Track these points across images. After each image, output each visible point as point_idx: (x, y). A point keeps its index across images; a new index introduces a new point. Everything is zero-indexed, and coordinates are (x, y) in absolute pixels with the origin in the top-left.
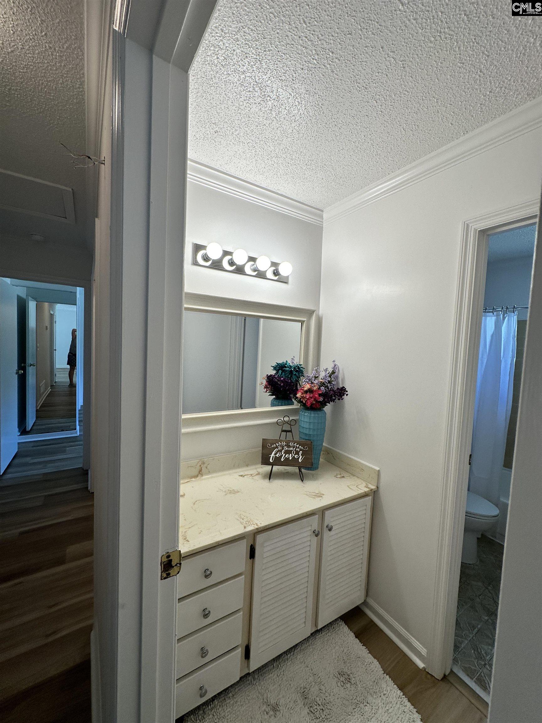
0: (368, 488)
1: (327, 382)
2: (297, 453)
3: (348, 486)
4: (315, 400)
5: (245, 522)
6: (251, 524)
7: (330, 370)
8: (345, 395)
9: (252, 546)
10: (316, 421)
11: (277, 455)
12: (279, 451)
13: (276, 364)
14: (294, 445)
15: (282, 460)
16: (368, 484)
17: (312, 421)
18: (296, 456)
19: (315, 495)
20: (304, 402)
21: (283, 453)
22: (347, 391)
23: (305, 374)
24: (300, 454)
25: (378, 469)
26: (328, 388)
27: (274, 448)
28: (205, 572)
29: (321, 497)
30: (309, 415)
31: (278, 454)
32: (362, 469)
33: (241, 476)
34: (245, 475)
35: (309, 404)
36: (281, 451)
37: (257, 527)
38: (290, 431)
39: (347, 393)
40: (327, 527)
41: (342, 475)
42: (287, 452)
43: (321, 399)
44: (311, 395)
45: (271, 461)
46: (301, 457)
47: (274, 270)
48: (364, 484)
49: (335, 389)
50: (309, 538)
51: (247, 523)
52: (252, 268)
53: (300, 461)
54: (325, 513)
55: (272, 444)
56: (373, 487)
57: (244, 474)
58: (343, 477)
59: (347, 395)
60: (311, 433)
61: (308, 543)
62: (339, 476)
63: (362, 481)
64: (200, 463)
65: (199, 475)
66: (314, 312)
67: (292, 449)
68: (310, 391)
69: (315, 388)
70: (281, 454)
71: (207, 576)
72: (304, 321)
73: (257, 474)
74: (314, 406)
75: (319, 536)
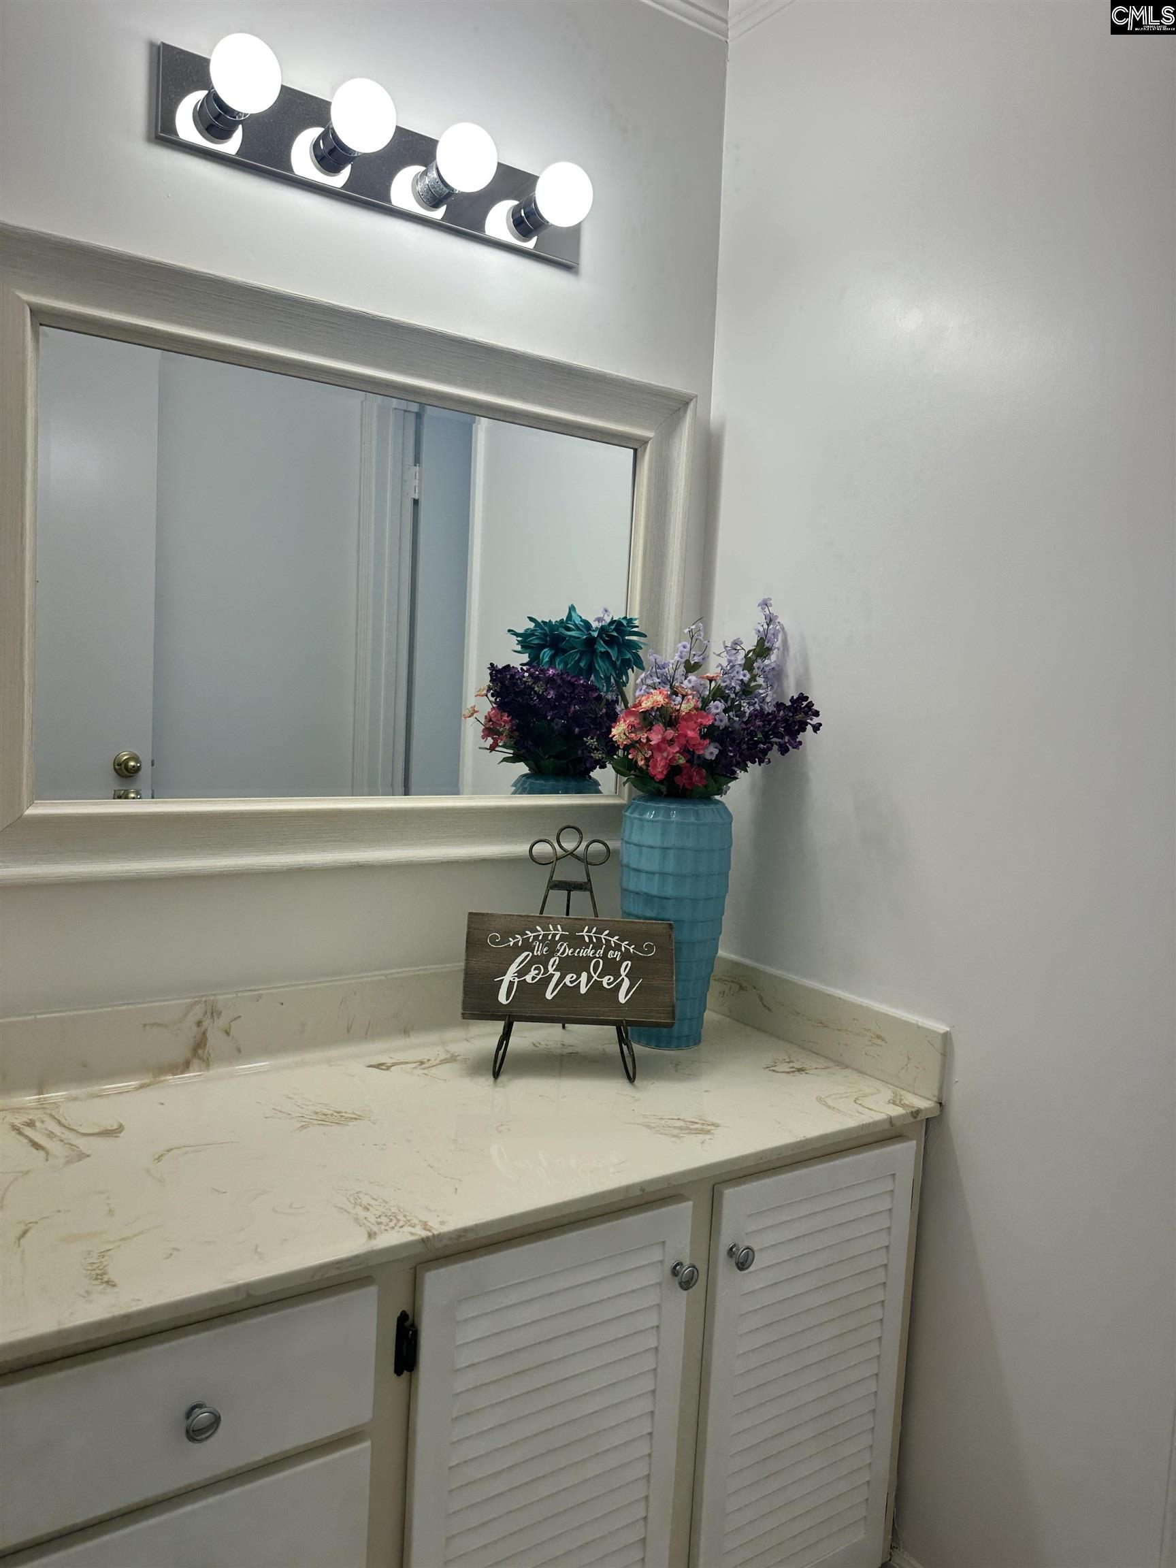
0: (903, 1106)
1: (738, 688)
2: (612, 968)
3: (819, 1099)
4: (687, 751)
5: (373, 1219)
6: (401, 1223)
7: (750, 643)
8: (809, 728)
9: (403, 1318)
10: (690, 843)
11: (528, 978)
12: (534, 960)
13: (532, 625)
14: (599, 939)
15: (549, 996)
16: (903, 1092)
17: (672, 841)
18: (605, 981)
19: (681, 1128)
20: (641, 763)
21: (551, 970)
22: (817, 714)
23: (646, 655)
24: (623, 974)
25: (942, 1028)
26: (740, 714)
27: (517, 950)
28: (189, 1414)
29: (708, 1132)
30: (659, 818)
31: (533, 973)
32: (879, 1037)
33: (378, 1066)
34: (394, 1065)
35: (659, 770)
36: (543, 961)
37: (424, 1234)
38: (585, 886)
39: (815, 721)
40: (731, 1252)
41: (797, 1065)
42: (571, 965)
43: (711, 751)
44: (670, 733)
45: (502, 998)
46: (626, 983)
47: (515, 212)
48: (887, 1094)
49: (769, 708)
50: (652, 1298)
51: (384, 1220)
52: (419, 188)
53: (622, 1000)
54: (721, 1195)
55: (507, 934)
56: (924, 1104)
57: (389, 1061)
58: (800, 1070)
59: (816, 728)
60: (670, 890)
61: (652, 1320)
62: (786, 1067)
63: (879, 1085)
64: (198, 1012)
65: (196, 1062)
66: (687, 404)
67: (590, 953)
68: (666, 717)
69: (685, 707)
70: (546, 970)
71: (195, 1434)
72: (644, 442)
73: (444, 1062)
74: (681, 780)
75: (698, 1288)
